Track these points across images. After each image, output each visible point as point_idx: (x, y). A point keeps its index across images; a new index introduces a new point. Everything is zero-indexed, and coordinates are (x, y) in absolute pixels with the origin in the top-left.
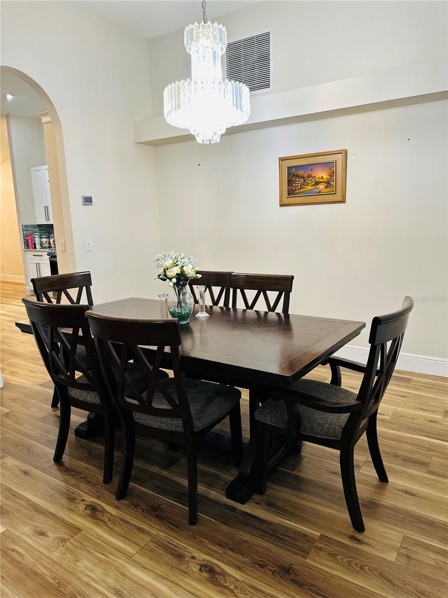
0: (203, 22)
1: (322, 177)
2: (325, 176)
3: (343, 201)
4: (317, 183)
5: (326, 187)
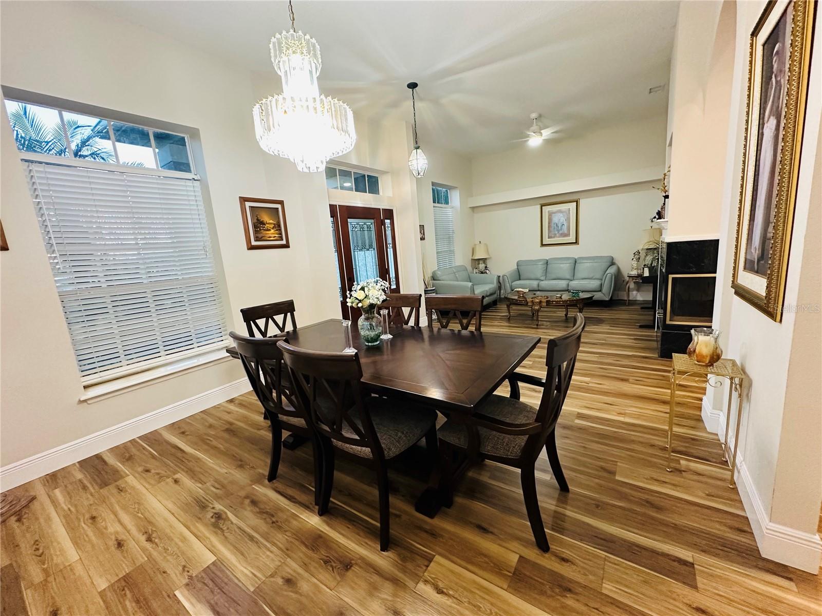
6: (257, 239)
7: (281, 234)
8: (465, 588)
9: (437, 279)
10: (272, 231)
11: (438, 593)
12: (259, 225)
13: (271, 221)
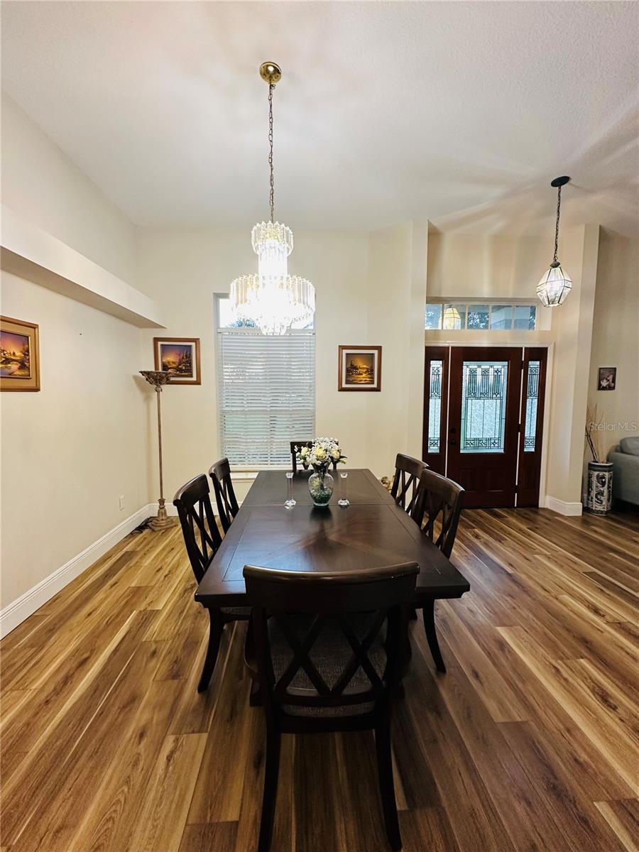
0: (270, 222)
1: (14, 353)
2: (19, 354)
3: (37, 390)
4: (8, 361)
5: (20, 368)
6: (347, 382)
7: (373, 378)
8: (178, 778)
9: (628, 452)
10: (364, 375)
11: (167, 757)
12: (351, 369)
13: (365, 366)
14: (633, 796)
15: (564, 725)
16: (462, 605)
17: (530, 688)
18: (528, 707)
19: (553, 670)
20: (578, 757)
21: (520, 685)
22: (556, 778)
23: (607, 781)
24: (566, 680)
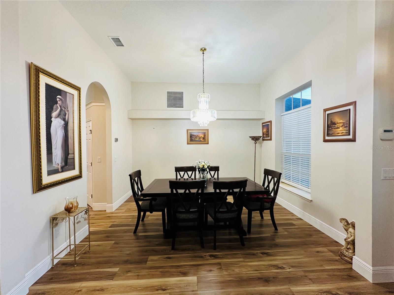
1: (202, 136)
3: (208, 144)
4: (200, 138)
6: (328, 135)
7: (348, 130)
10: (341, 129)
12: (331, 125)
13: (341, 121)
14: (113, 280)
15: (141, 275)
16: (217, 268)
17: (158, 273)
18: (151, 267)
19: (164, 288)
20: (130, 272)
21: (161, 270)
22: (129, 263)
23: (121, 276)
24: (157, 290)
